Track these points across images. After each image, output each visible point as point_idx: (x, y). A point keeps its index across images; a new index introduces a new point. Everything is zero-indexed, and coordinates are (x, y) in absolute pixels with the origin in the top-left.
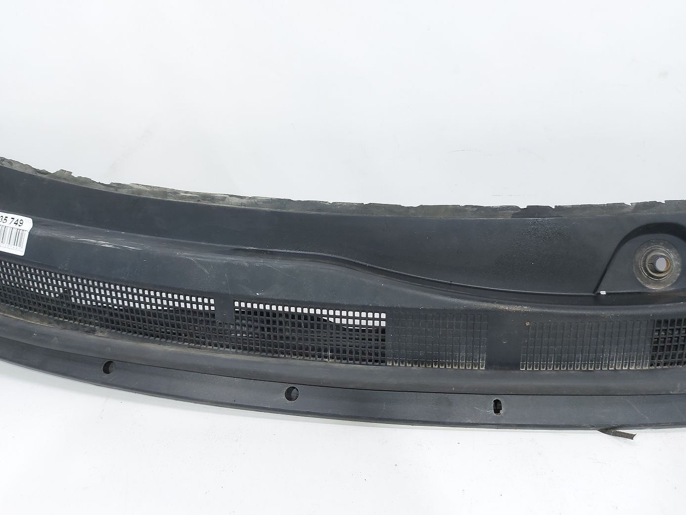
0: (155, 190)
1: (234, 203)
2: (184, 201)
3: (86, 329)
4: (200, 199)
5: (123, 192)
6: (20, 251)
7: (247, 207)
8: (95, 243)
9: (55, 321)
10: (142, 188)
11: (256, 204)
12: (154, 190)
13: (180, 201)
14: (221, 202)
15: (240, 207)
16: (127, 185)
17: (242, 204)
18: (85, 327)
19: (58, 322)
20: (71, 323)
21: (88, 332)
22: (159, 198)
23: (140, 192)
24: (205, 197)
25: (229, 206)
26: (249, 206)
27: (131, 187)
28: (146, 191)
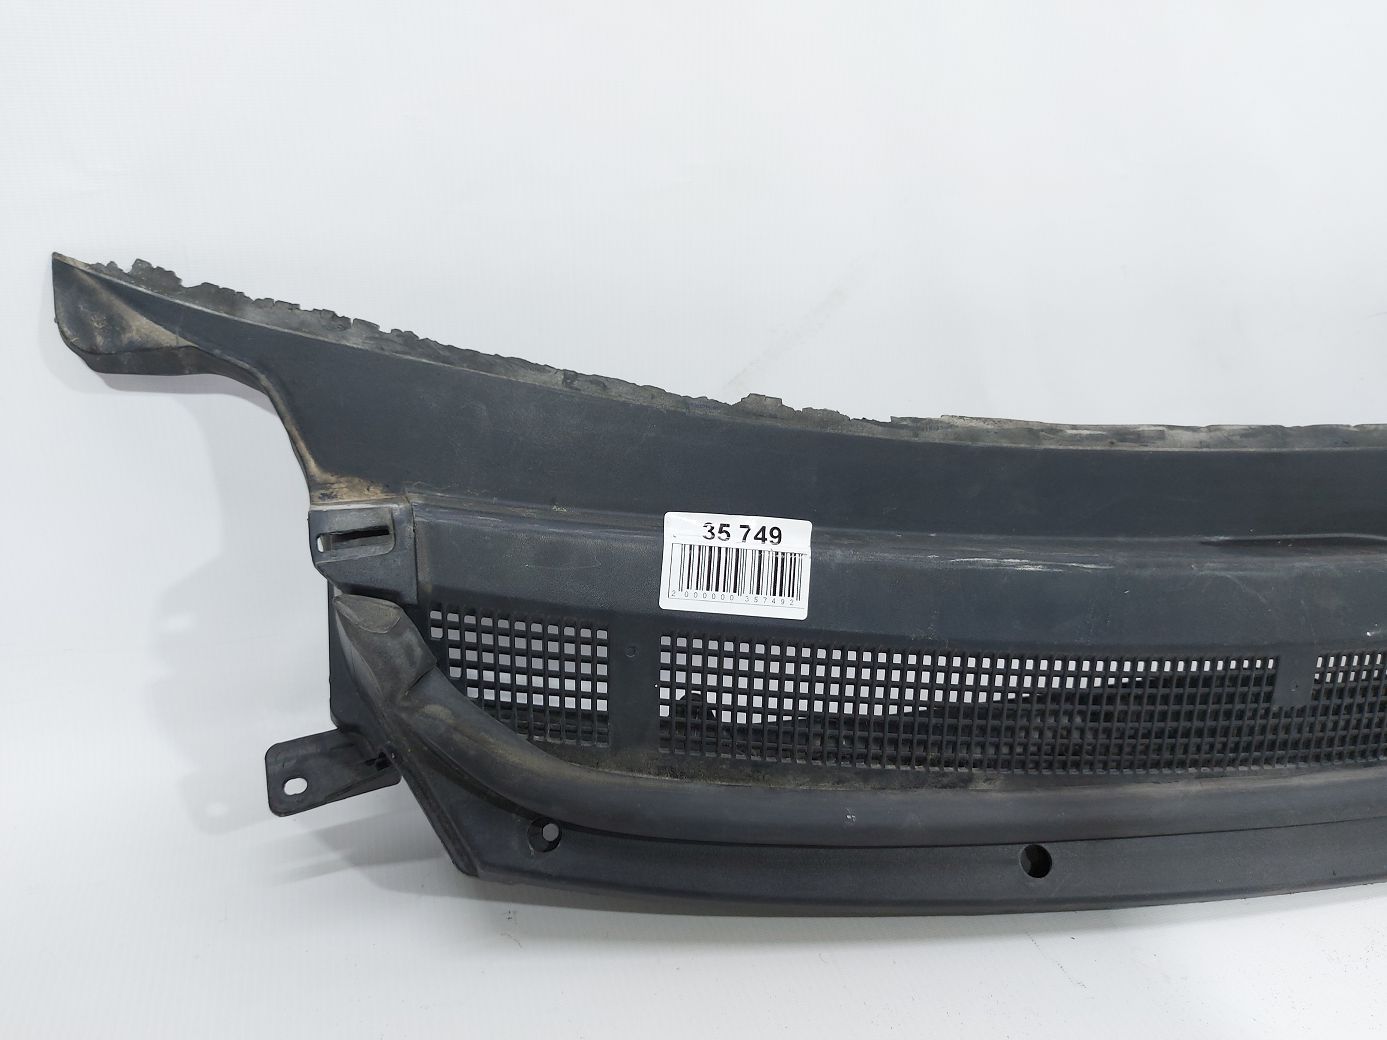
0: (1006, 426)
1: (1184, 443)
2: (1080, 448)
3: (945, 780)
4: (1114, 441)
5: (936, 437)
6: (795, 608)
7: (1212, 450)
8: (997, 565)
9: (856, 773)
10: (974, 424)
11: (1228, 441)
12: (1005, 428)
13: (1071, 447)
14: (1159, 443)
15: (1200, 450)
16: (937, 421)
17: (1202, 444)
18: (945, 775)
19: (866, 776)
20: (906, 772)
21: (952, 786)
22: (1022, 445)
23: (973, 434)
24: (1122, 434)
25: (1177, 450)
26: (1215, 446)
27: (950, 426)
28: (988, 431)
